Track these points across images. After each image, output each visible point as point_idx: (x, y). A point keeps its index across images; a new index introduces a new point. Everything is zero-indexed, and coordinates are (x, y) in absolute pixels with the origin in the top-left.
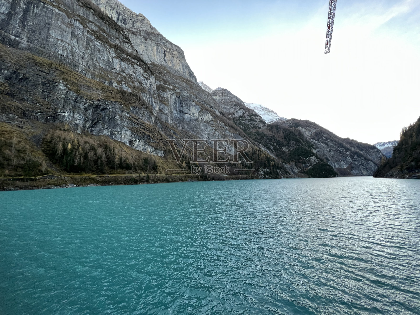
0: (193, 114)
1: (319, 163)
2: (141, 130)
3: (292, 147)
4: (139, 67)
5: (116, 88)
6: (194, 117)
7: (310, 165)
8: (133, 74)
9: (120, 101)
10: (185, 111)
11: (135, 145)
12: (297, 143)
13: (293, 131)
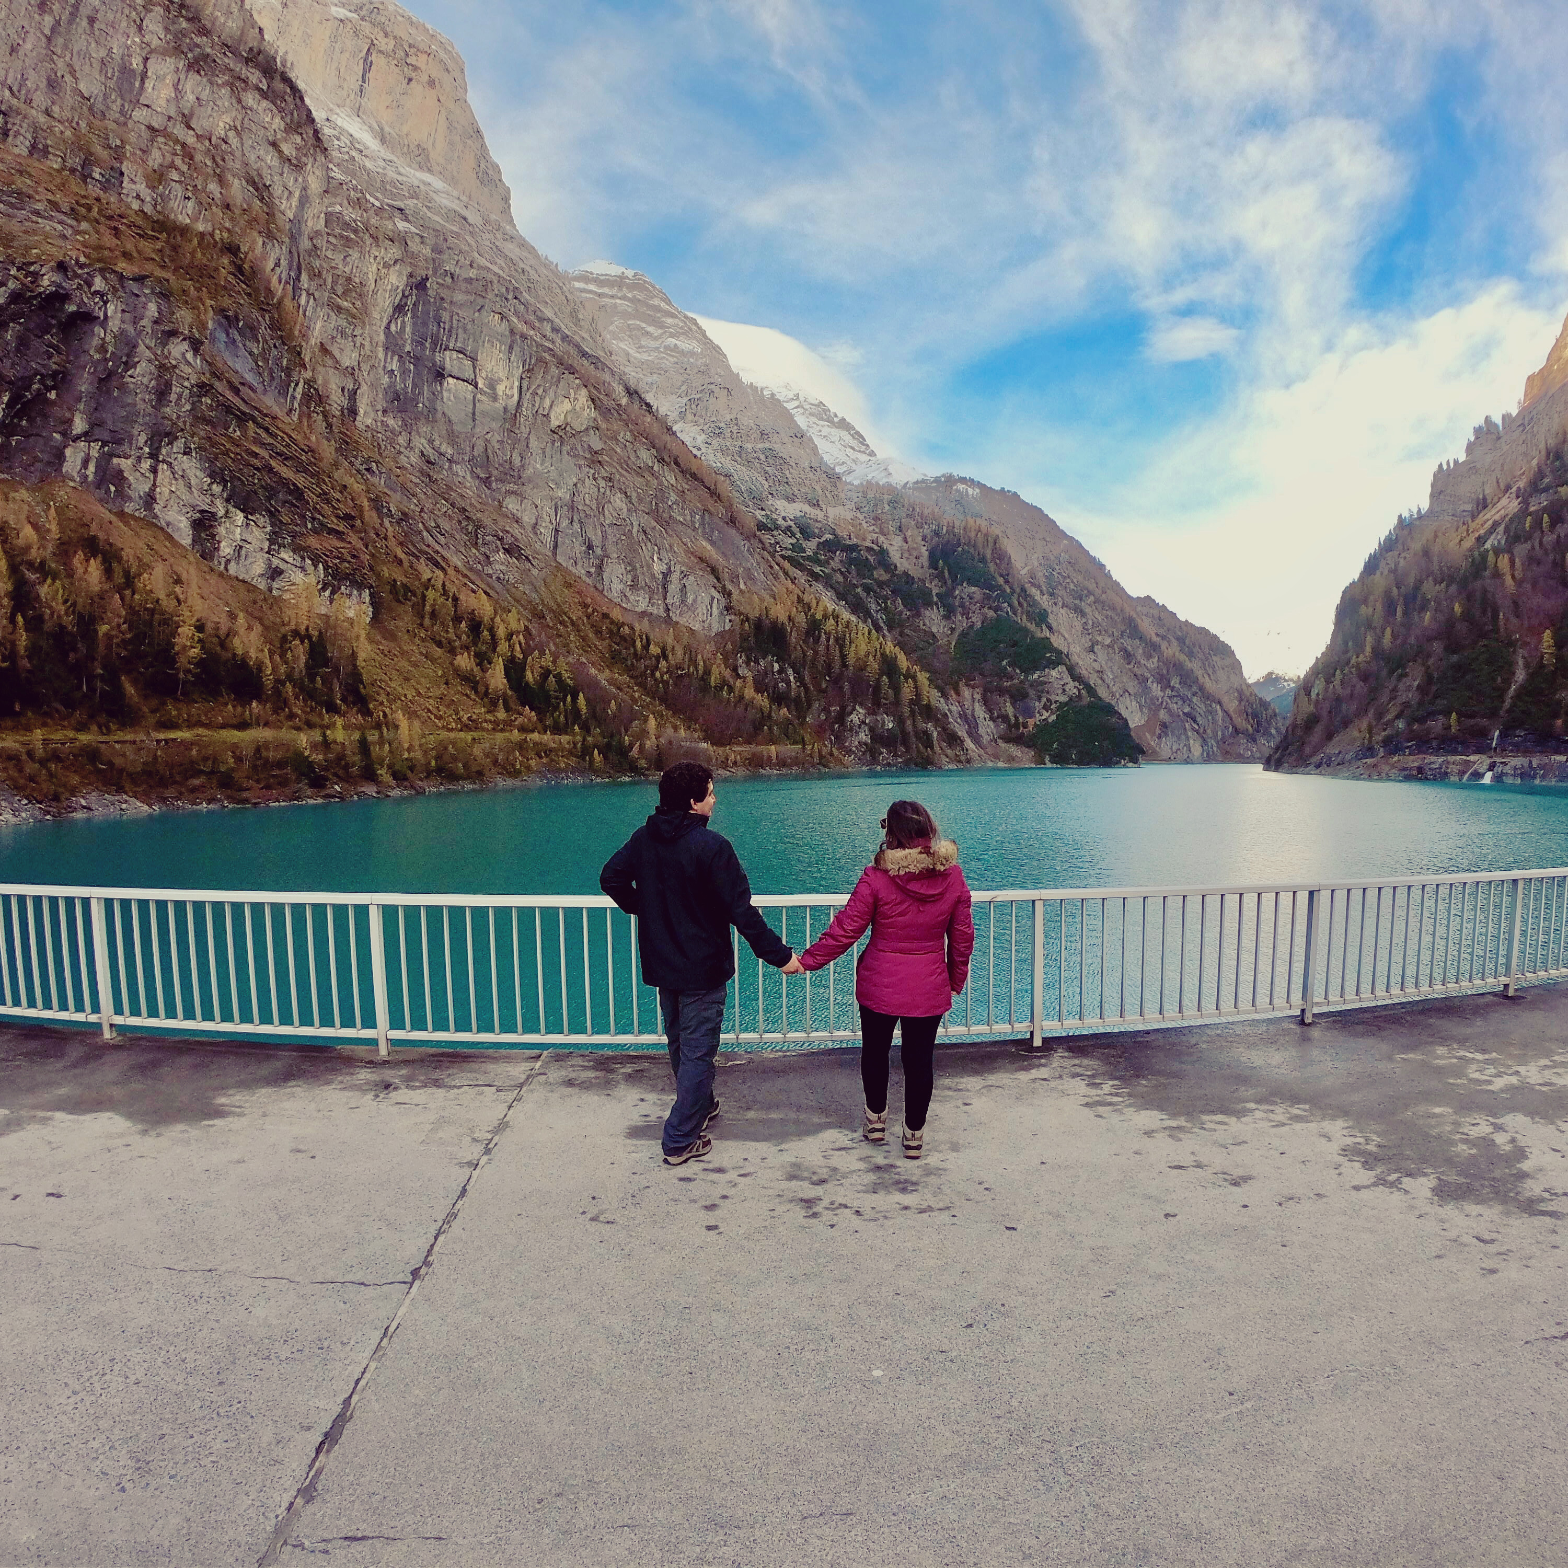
0: (492, 385)
1: (1079, 696)
2: (256, 455)
3: (966, 614)
4: (265, 104)
5: (135, 205)
6: (495, 398)
7: (1046, 708)
8: (232, 134)
9: (159, 273)
10: (450, 360)
11: (226, 549)
12: (988, 597)
13: (973, 534)
